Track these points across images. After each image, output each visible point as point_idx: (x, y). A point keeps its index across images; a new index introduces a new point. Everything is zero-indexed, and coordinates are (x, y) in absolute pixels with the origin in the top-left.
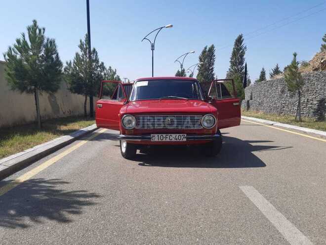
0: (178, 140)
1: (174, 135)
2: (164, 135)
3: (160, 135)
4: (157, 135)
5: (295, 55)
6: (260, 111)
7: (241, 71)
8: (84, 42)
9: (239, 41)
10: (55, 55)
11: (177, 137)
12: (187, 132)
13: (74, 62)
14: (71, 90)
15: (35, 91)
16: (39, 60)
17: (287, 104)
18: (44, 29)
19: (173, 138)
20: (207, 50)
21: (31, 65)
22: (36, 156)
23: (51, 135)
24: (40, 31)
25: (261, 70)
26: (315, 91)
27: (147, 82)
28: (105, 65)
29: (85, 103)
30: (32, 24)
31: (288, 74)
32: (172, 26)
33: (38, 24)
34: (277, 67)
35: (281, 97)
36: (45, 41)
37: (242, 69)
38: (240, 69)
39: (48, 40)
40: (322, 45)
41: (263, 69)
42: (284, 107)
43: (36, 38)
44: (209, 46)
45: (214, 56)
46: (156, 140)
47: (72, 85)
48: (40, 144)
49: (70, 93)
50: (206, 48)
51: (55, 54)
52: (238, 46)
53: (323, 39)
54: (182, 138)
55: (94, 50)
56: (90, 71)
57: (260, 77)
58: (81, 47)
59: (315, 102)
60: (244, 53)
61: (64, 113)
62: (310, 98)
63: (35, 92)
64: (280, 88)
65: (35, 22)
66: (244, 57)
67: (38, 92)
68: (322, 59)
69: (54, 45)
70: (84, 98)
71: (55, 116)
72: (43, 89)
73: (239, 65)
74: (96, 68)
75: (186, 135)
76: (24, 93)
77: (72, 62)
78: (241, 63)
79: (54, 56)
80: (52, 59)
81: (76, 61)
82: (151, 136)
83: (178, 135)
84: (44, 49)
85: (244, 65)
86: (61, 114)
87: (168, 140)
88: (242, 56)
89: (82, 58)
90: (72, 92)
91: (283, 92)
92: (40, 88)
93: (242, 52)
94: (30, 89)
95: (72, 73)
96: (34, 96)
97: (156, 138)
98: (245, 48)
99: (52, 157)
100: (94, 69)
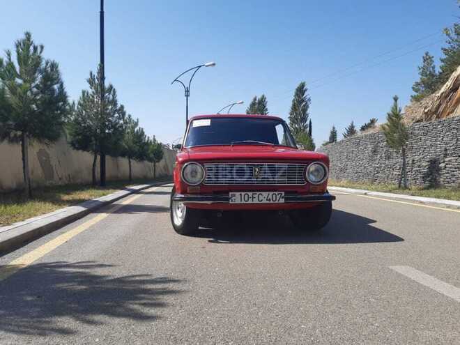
0: (272, 202)
1: (265, 194)
2: (250, 194)
3: (243, 194)
4: (239, 193)
5: (396, 99)
6: (343, 179)
7: (304, 130)
8: (96, 75)
9: (301, 90)
10: (58, 85)
12: (286, 190)
13: (79, 104)
14: (73, 144)
15: (22, 139)
16: (32, 92)
17: (383, 168)
18: (42, 47)
19: (264, 198)
20: (257, 101)
21: (20, 97)
22: (34, 231)
23: (49, 205)
24: (35, 49)
25: (332, 129)
26: (422, 149)
27: (209, 120)
28: (125, 109)
29: (94, 165)
30: (23, 37)
31: (388, 125)
32: (214, 64)
33: (32, 39)
34: (352, 125)
35: (372, 159)
36: (43, 65)
37: (305, 127)
38: (302, 128)
39: (47, 64)
40: (412, 96)
41: (334, 128)
42: (378, 173)
43: (29, 58)
44: (259, 97)
45: (267, 110)
47: (75, 136)
48: (35, 215)
49: (71, 148)
50: (255, 99)
51: (57, 83)
52: (299, 97)
53: (413, 88)
54: (278, 198)
55: (111, 87)
56: (103, 116)
57: (330, 139)
58: (91, 82)
59: (424, 164)
60: (308, 107)
61: (60, 179)
62: (416, 158)
63: (23, 141)
64: (370, 147)
65: (28, 35)
66: (308, 112)
67: (27, 141)
68: (426, 108)
69: (57, 71)
70: (93, 157)
71: (48, 183)
72: (34, 136)
73: (301, 122)
74: (112, 114)
75: (283, 193)
76: (6, 141)
77: (76, 103)
78: (304, 119)
79: (56, 87)
80: (53, 90)
81: (82, 102)
83: (271, 193)
84: (40, 76)
85: (308, 122)
86: (56, 181)
87: (256, 201)
88: (305, 110)
89: (91, 97)
90: (75, 148)
91: (375, 151)
92: (31, 136)
93: (304, 106)
94: (15, 135)
95: (76, 120)
96: (21, 148)
97: (237, 198)
98: (309, 100)
99: (59, 234)
100: (109, 114)
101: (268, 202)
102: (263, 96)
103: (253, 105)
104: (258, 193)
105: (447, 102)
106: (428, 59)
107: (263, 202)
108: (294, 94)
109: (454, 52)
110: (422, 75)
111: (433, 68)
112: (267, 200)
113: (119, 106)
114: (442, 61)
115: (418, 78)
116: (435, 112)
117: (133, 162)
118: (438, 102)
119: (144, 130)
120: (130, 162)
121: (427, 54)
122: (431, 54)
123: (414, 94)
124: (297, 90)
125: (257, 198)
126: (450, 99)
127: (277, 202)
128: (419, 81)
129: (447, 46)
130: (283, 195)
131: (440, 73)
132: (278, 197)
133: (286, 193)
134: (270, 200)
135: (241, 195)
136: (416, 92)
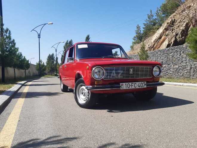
0: (141, 87)
1: (137, 83)
2: (130, 83)
3: (127, 83)
4: (125, 83)
11: (140, 85)
20: (68, 42)
46: (125, 88)
50: (67, 41)
75: (146, 82)
82: (121, 85)
87: (133, 87)
97: (124, 86)
101: (139, 87)
102: (72, 40)
103: (67, 43)
104: (134, 83)
105: (157, 43)
106: (138, 27)
107: (136, 88)
108: (85, 40)
109: (148, 25)
110: (137, 34)
111: (141, 31)
112: (138, 86)
113: (12, 40)
114: (144, 28)
115: (135, 35)
116: (153, 47)
117: (16, 69)
118: (154, 43)
119: (22, 53)
120: (14, 70)
121: (138, 25)
122: (139, 25)
123: (134, 41)
124: (86, 38)
125: (134, 85)
126: (158, 42)
127: (143, 87)
128: (135, 36)
129: (145, 23)
130: (146, 83)
131: (143, 33)
132: (144, 84)
133: (147, 82)
134: (140, 86)
135: (126, 84)
136: (134, 40)
